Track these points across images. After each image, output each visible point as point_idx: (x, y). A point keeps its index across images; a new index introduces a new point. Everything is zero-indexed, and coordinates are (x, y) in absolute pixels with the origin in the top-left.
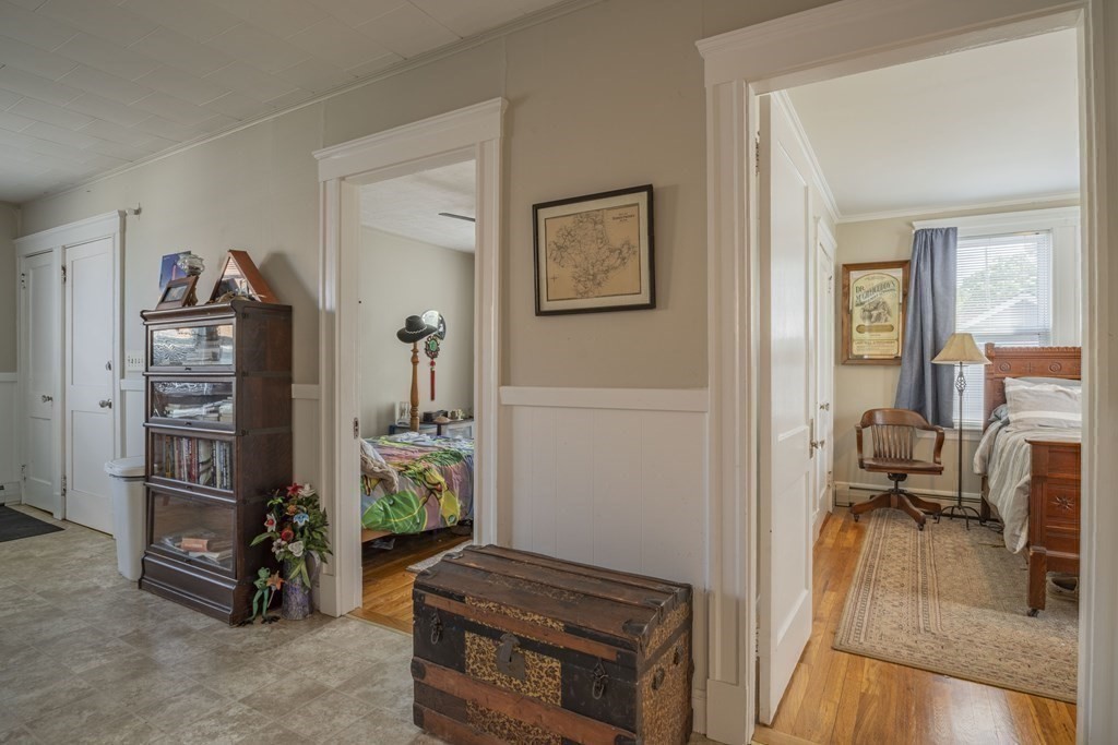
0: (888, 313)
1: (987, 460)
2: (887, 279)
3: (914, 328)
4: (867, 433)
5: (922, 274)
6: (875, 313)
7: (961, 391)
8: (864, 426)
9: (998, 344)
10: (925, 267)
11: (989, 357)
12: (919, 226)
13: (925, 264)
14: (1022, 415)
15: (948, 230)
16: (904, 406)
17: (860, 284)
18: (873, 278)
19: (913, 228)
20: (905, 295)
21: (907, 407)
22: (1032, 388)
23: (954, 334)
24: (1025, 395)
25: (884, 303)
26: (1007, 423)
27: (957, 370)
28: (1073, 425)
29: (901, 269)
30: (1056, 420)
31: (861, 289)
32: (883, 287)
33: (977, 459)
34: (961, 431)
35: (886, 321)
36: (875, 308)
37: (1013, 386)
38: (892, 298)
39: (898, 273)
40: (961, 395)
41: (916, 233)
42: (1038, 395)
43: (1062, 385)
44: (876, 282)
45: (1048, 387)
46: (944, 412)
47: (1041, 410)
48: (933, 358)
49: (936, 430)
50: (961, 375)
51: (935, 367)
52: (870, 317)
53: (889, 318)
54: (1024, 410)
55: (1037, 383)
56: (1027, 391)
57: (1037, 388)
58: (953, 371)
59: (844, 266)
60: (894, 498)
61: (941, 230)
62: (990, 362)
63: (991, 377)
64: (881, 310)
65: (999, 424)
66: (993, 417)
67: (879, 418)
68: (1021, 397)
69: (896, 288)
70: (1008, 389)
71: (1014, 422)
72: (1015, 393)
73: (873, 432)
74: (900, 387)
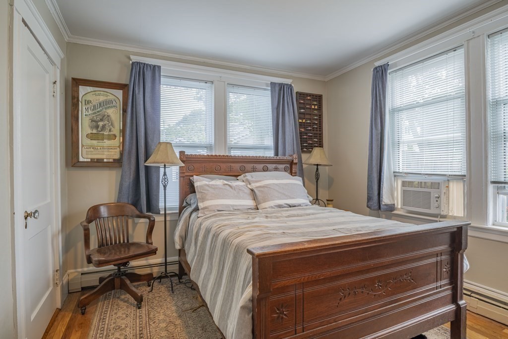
0: (112, 124)
1: (184, 239)
2: (111, 97)
3: (131, 137)
4: (92, 226)
5: (137, 95)
6: (101, 124)
7: (165, 187)
8: (89, 221)
9: (188, 152)
10: (139, 91)
11: (183, 162)
12: (135, 59)
13: (139, 89)
14: (207, 203)
15: (154, 66)
16: (125, 200)
17: (88, 97)
18: (99, 95)
19: (131, 60)
20: (125, 111)
21: (126, 201)
22: (210, 183)
23: (160, 143)
24: (207, 188)
25: (108, 116)
26: (197, 209)
27: (162, 170)
28: (235, 208)
29: (122, 91)
30: (228, 206)
31: (89, 102)
32: (107, 104)
33: (177, 238)
34: (165, 214)
35: (110, 131)
36: (101, 120)
37: (200, 182)
38: (115, 114)
39: (119, 93)
40: (165, 189)
41: (133, 63)
42: (215, 187)
43: (226, 180)
44: (102, 98)
45: (219, 182)
46: (153, 202)
47: (218, 199)
48: (145, 161)
49: (148, 217)
50: (165, 174)
51: (147, 168)
52: (97, 127)
53: (113, 129)
54: (208, 200)
55: (212, 179)
56: (208, 186)
57: (213, 182)
58: (159, 171)
59: (74, 79)
60: (117, 282)
61: (150, 66)
62: (183, 165)
63: (183, 175)
64: (106, 122)
65: (190, 210)
66: (185, 204)
67: (104, 211)
68: (205, 190)
69: (118, 105)
70: (196, 185)
71: (202, 209)
72: (201, 187)
73: (97, 225)
74: (121, 185)
